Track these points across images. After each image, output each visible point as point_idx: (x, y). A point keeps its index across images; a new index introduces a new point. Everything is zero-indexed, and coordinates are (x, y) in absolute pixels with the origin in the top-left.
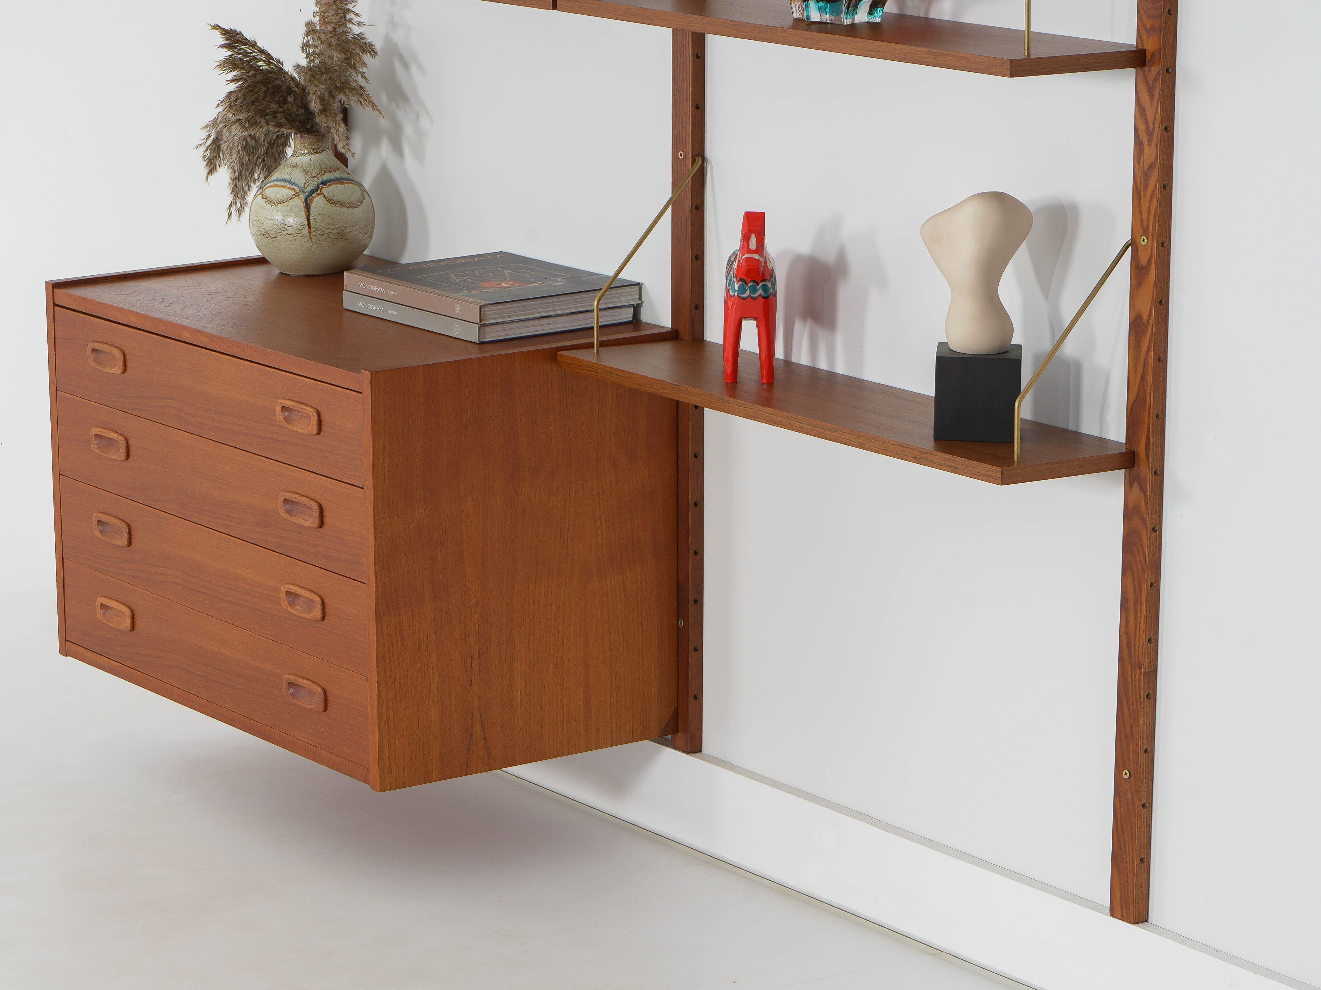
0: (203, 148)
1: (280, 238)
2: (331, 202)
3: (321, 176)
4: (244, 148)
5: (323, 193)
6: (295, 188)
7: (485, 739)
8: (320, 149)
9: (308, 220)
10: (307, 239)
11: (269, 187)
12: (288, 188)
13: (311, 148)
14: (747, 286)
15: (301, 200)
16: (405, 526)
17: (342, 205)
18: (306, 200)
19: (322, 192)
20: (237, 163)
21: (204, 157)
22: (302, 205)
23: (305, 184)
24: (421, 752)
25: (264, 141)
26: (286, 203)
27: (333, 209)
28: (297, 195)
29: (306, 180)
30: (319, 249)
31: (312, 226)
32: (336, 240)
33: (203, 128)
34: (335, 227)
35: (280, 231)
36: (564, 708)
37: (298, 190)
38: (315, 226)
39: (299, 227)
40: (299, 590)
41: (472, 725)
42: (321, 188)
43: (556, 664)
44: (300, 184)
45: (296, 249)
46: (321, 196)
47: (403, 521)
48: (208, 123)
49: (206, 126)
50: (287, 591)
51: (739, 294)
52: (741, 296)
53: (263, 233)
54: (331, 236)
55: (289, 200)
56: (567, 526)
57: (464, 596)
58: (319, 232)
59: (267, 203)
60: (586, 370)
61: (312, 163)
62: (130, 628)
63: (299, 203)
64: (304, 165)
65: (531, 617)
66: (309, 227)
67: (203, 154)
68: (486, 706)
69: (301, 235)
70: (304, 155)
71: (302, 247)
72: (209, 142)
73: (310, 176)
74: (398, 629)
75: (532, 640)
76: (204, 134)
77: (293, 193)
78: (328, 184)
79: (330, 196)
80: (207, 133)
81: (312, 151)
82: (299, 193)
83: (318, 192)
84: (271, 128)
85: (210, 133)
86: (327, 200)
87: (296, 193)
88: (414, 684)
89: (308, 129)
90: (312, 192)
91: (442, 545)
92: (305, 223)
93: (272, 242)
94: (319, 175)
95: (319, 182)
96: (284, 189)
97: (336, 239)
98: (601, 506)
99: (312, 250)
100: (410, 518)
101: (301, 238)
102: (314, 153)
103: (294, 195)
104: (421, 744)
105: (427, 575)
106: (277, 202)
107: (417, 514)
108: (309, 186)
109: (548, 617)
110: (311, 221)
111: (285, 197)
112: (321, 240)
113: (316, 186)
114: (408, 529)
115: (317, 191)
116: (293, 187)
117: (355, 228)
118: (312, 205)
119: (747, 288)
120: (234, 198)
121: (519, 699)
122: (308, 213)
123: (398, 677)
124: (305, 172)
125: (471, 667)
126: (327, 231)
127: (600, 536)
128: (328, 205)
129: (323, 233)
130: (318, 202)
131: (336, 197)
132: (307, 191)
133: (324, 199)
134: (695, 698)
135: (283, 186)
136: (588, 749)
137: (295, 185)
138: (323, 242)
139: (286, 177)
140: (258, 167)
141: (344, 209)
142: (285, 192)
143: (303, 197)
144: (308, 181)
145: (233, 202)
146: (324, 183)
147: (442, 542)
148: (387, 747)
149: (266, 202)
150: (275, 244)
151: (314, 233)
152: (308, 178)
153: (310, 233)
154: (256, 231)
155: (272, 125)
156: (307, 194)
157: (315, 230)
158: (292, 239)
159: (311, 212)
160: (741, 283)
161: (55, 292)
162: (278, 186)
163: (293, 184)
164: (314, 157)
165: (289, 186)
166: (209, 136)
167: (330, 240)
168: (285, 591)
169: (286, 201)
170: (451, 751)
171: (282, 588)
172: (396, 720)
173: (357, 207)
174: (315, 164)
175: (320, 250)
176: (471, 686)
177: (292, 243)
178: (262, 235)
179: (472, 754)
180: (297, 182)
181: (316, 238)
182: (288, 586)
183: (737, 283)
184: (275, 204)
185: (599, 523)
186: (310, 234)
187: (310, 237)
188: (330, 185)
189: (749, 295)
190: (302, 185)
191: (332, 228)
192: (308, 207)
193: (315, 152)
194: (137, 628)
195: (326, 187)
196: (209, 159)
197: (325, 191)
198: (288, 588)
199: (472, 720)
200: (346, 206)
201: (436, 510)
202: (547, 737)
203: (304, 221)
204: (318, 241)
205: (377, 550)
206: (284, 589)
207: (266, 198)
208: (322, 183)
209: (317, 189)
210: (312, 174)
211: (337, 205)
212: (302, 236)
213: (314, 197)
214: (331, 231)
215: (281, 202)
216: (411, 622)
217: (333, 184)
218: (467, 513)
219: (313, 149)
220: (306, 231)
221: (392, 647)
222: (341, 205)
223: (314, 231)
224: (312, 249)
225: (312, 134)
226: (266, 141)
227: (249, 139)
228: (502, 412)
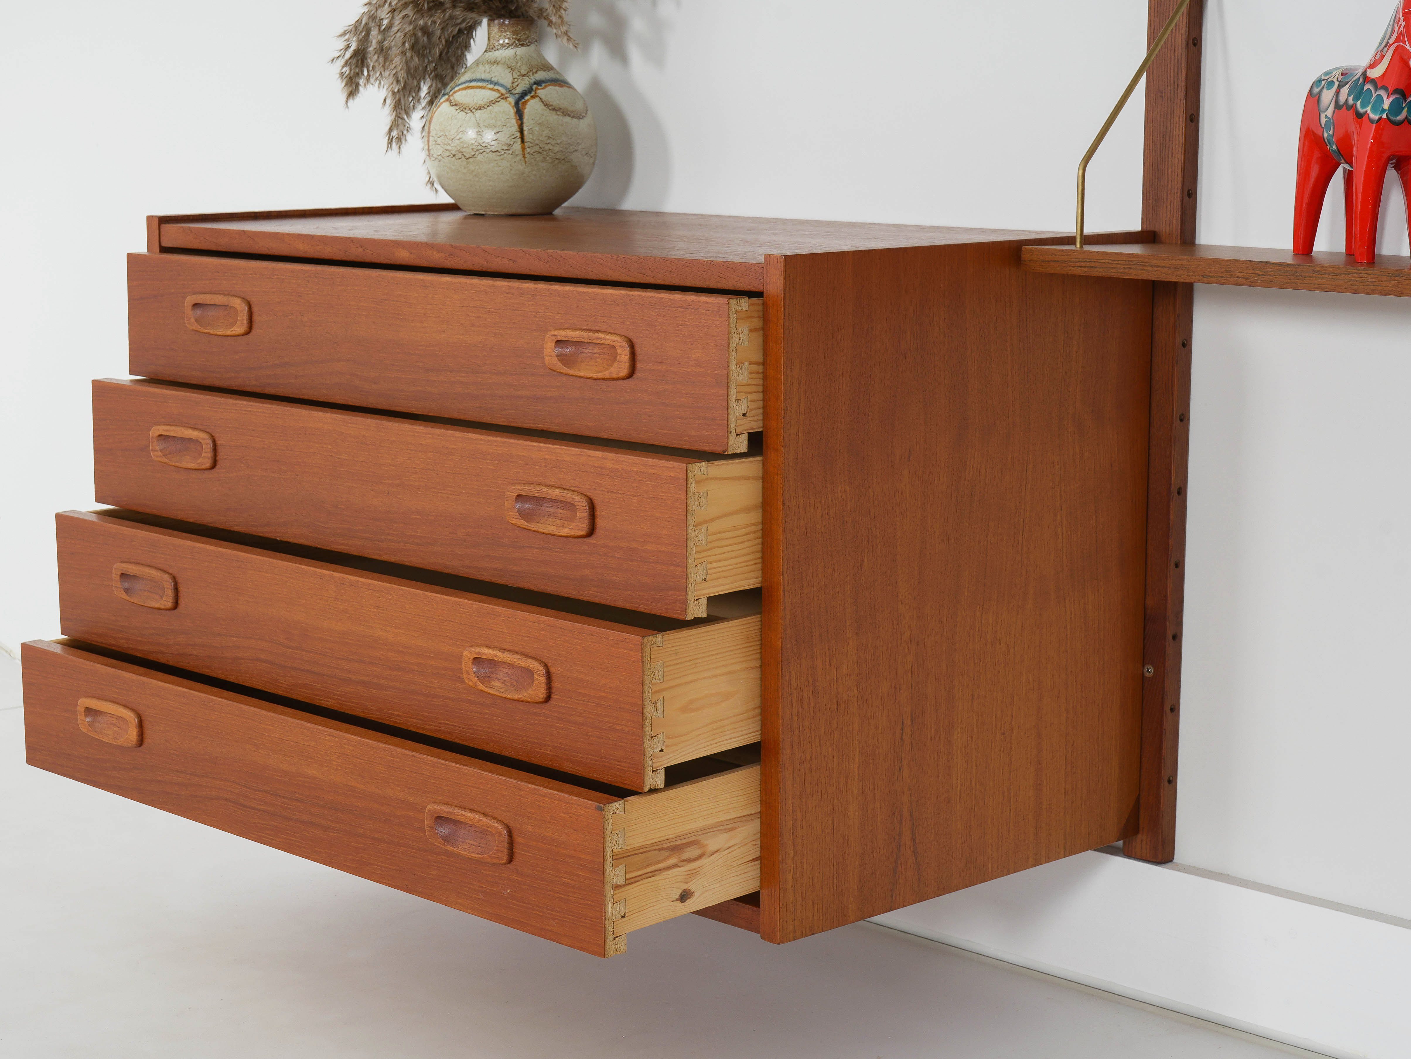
0: (341, 62)
1: (480, 157)
2: (550, 108)
3: (533, 74)
4: (412, 47)
5: (538, 96)
6: (500, 88)
7: (915, 853)
8: (527, 41)
9: (521, 131)
10: (519, 158)
11: (459, 90)
12: (490, 89)
13: (516, 38)
14: (1405, 102)
15: (510, 103)
16: (824, 513)
17: (565, 113)
18: (517, 103)
19: (537, 94)
20: (401, 70)
21: (342, 74)
22: (512, 111)
23: (513, 83)
24: (835, 876)
25: (440, 38)
26: (488, 108)
27: (553, 118)
28: (503, 97)
29: (514, 79)
30: (534, 173)
31: (526, 139)
32: (557, 161)
33: (341, 35)
34: (556, 142)
35: (480, 147)
36: (1012, 800)
37: (503, 91)
38: (530, 140)
39: (508, 142)
40: (499, 654)
41: (900, 831)
42: (536, 90)
43: (1004, 734)
44: (505, 84)
45: (502, 173)
46: (537, 100)
47: (820, 502)
48: (347, 28)
49: (344, 34)
50: (475, 658)
51: (1389, 116)
52: (1393, 118)
53: (454, 153)
54: (552, 155)
55: (493, 105)
56: (1022, 520)
57: (895, 627)
58: (536, 148)
59: (459, 111)
60: (1085, 267)
61: (518, 58)
62: (137, 742)
63: (507, 108)
64: (507, 60)
65: (976, 660)
66: (523, 141)
67: (341, 70)
68: (918, 801)
69: (510, 152)
70: (506, 47)
71: (511, 169)
72: (348, 55)
73: (518, 74)
74: (810, 680)
75: (976, 696)
76: (341, 44)
77: (497, 95)
78: (543, 85)
79: (548, 99)
80: (345, 43)
81: (517, 42)
82: (506, 95)
83: (532, 95)
84: (458, 12)
85: (348, 43)
86: (545, 105)
87: (502, 95)
88: (829, 768)
89: (511, 12)
90: (524, 94)
91: (870, 543)
92: (517, 135)
93: (467, 164)
94: (531, 74)
95: (532, 81)
96: (483, 91)
97: (557, 159)
98: (1062, 491)
99: (525, 175)
100: (830, 499)
101: (511, 156)
102: (520, 45)
103: (499, 97)
104: (835, 864)
105: (849, 592)
106: (474, 108)
107: (839, 493)
108: (519, 86)
109: (997, 660)
110: (526, 133)
111: (486, 100)
112: (538, 159)
113: (528, 86)
114: (827, 516)
115: (530, 92)
116: (496, 87)
117: (580, 146)
118: (526, 111)
119: (1404, 105)
120: (395, 119)
121: (959, 788)
122: (520, 122)
123: (808, 757)
124: (509, 70)
125: (902, 740)
126: (547, 148)
127: (1060, 537)
128: (547, 112)
129: (540, 151)
130: (532, 107)
131: (556, 102)
132: (517, 92)
133: (540, 103)
134: (1170, 782)
135: (481, 87)
136: (1037, 863)
137: (499, 85)
138: (540, 164)
139: (484, 76)
140: (429, 76)
141: (567, 119)
142: (484, 95)
143: (512, 100)
144: (516, 80)
145: (394, 124)
146: (538, 83)
147: (871, 539)
148: (792, 871)
149: (457, 110)
150: (472, 167)
151: (529, 150)
152: (515, 76)
153: (523, 149)
154: (441, 151)
155: (461, 7)
156: (517, 96)
157: (531, 145)
158: (498, 158)
159: (525, 120)
160: (1396, 96)
161: (162, 230)
162: (474, 87)
163: (496, 84)
164: (521, 51)
165: (491, 86)
166: (348, 47)
167: (550, 161)
168: (472, 658)
169: (488, 106)
170: (873, 873)
171: (465, 653)
172: (805, 827)
173: (581, 119)
174: (522, 59)
175: (535, 175)
176: (900, 769)
177: (497, 164)
178: (452, 156)
179: (899, 877)
180: (501, 81)
181: (532, 156)
182: (477, 650)
183: (1388, 97)
184: (471, 111)
185: (1059, 518)
186: (523, 151)
187: (524, 155)
188: (546, 87)
189: (1406, 117)
190: (509, 85)
191: (553, 143)
192: (520, 114)
193: (521, 43)
194: (148, 741)
195: (543, 89)
196: (349, 77)
197: (541, 92)
198: (477, 654)
199: (901, 823)
200: (569, 115)
201: (864, 488)
202: (990, 846)
203: (516, 133)
204: (533, 161)
205: (787, 550)
206: (469, 654)
207: (456, 105)
208: (535, 83)
209: (530, 90)
210: (520, 72)
211: (558, 113)
212: (512, 154)
213: (528, 100)
214: (551, 147)
215: (480, 108)
216: (828, 666)
217: (549, 85)
218: (902, 493)
219: (519, 40)
220: (518, 146)
221: (803, 708)
222: (563, 113)
223: (529, 147)
224: (524, 173)
225: (516, 19)
226: (443, 37)
227: (420, 34)
228: (950, 337)
